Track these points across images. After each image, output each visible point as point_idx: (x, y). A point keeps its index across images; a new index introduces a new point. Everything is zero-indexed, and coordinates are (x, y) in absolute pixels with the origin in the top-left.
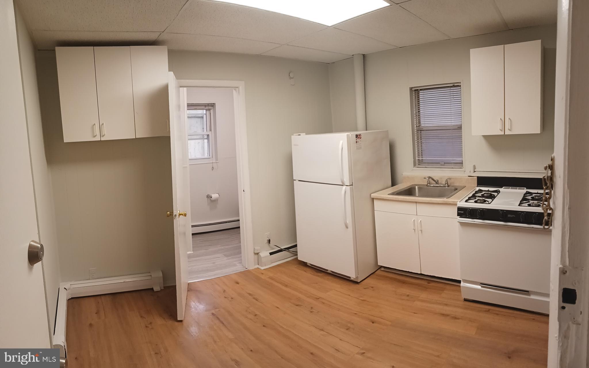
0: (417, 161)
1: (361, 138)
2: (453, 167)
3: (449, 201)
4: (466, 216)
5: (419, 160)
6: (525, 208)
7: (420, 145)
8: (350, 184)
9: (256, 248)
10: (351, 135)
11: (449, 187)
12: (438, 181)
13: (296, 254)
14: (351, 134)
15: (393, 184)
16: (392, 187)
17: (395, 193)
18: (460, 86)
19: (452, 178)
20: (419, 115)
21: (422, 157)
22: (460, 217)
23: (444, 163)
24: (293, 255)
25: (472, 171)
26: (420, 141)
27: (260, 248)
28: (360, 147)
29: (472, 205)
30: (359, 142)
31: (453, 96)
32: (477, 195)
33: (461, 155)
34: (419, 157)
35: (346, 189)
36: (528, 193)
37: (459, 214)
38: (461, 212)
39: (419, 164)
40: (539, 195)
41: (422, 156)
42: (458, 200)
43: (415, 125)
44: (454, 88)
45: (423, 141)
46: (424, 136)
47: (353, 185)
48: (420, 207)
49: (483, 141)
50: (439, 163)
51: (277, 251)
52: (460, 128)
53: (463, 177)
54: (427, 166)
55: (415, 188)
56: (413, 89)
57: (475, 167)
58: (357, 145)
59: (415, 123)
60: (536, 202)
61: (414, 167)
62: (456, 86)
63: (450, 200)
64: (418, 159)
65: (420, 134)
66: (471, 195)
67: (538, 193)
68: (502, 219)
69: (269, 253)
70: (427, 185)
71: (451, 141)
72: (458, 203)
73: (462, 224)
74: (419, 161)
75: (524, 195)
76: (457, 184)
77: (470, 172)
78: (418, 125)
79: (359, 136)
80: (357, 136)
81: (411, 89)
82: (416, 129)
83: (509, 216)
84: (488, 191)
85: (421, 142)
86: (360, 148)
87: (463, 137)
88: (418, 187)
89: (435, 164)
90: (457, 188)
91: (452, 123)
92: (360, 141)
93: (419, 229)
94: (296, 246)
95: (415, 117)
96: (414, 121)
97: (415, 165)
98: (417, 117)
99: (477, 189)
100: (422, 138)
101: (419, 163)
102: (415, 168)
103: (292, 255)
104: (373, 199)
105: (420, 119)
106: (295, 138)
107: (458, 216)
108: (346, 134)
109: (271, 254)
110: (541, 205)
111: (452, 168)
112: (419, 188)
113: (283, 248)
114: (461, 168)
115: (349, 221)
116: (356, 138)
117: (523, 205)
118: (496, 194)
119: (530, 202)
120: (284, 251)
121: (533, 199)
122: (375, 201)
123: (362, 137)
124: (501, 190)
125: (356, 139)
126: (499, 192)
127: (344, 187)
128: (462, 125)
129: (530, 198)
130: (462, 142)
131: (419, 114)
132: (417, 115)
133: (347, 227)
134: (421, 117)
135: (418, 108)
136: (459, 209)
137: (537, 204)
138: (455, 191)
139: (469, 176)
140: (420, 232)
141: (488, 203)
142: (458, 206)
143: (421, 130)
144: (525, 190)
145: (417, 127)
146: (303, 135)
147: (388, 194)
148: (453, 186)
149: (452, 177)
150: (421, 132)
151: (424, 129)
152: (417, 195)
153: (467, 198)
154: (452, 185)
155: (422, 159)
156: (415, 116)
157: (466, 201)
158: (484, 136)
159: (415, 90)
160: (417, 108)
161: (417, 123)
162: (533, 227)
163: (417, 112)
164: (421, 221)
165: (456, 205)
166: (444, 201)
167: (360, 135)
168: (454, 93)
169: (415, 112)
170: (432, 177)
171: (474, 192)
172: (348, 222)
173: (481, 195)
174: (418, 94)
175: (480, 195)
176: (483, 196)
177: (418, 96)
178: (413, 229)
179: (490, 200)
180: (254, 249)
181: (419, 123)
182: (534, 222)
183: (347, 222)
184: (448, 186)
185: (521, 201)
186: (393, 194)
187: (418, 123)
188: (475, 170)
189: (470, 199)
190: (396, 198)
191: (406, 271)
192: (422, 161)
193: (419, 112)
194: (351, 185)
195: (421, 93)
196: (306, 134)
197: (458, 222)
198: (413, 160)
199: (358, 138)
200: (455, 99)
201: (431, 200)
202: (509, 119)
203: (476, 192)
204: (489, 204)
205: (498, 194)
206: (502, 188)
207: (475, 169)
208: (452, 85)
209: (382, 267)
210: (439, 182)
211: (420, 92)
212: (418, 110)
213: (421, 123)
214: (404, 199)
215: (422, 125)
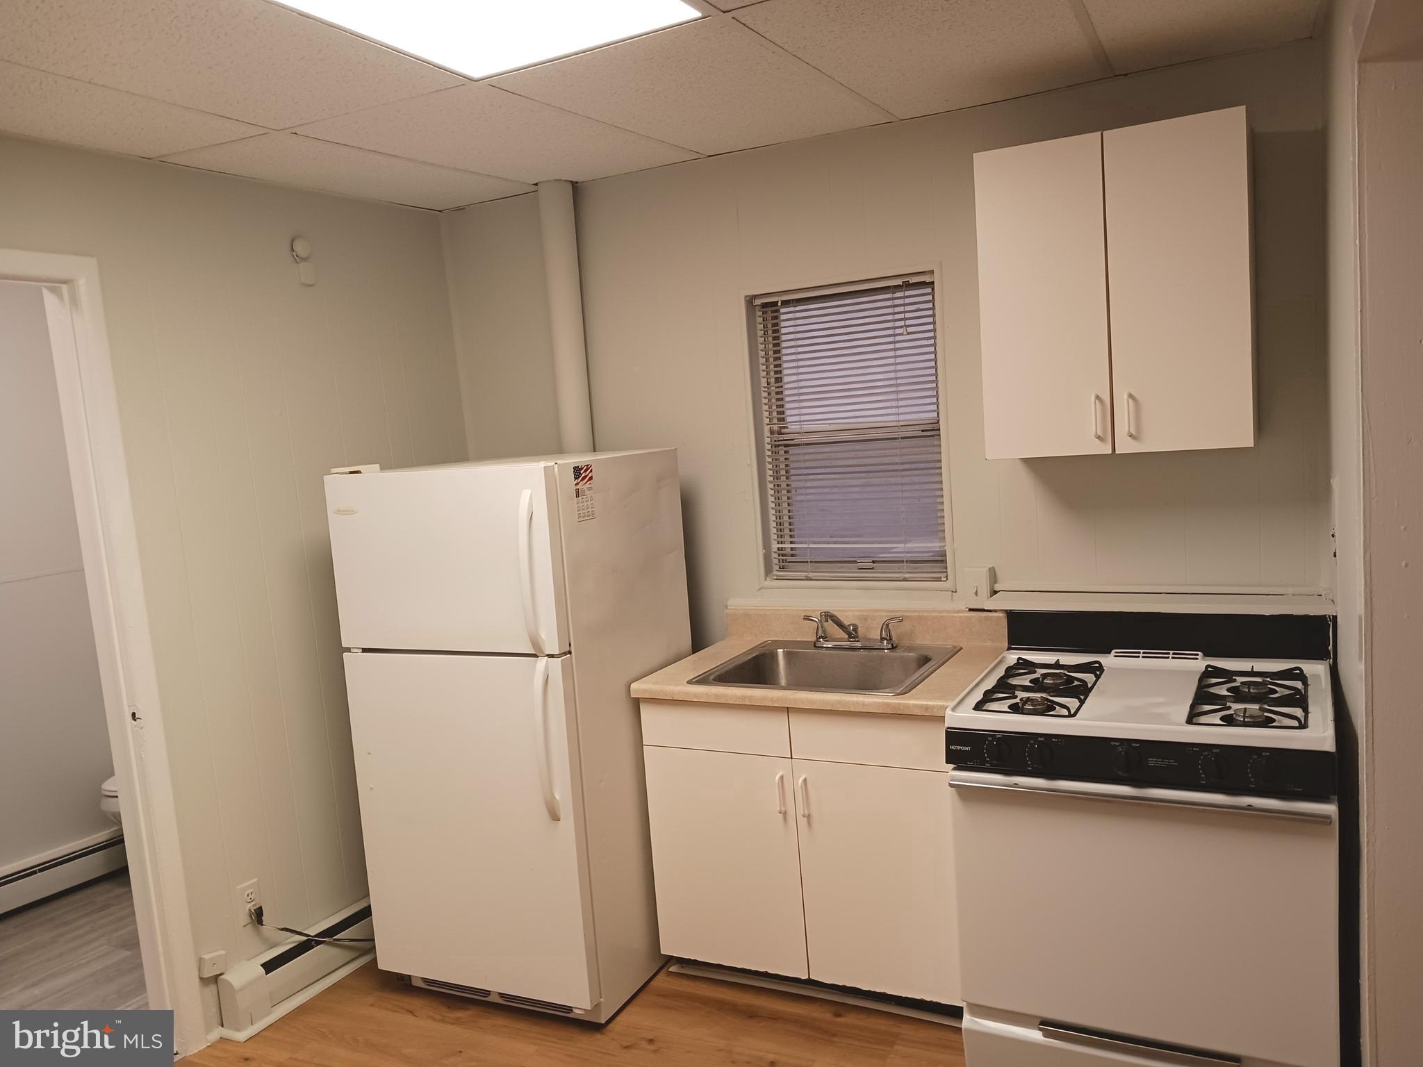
0: (776, 556)
1: (591, 478)
2: (907, 576)
3: (907, 706)
4: (983, 762)
5: (782, 553)
6: (1213, 733)
7: (785, 498)
8: (560, 650)
9: (207, 957)
10: (558, 468)
11: (897, 650)
12: (855, 629)
13: (367, 945)
14: (560, 466)
15: (699, 642)
16: (694, 653)
17: (712, 677)
18: (933, 283)
19: (906, 616)
20: (777, 393)
21: (791, 543)
22: (954, 769)
23: (873, 562)
24: (356, 955)
25: (985, 590)
26: (784, 485)
27: (222, 952)
28: (590, 510)
29: (1000, 720)
30: (587, 492)
31: (905, 319)
32: (1014, 681)
33: (936, 530)
34: (780, 540)
35: (547, 668)
36: (1210, 672)
37: (951, 757)
38: (959, 747)
39: (782, 568)
40: (1259, 679)
41: (791, 536)
42: (946, 704)
43: (767, 428)
44: (907, 293)
45: (794, 485)
46: (796, 465)
47: (570, 653)
48: (803, 728)
49: (1025, 481)
50: (855, 562)
51: (292, 948)
52: (932, 431)
53: (948, 612)
54: (811, 575)
55: (774, 656)
56: (758, 302)
57: (993, 576)
58: (580, 505)
59: (767, 421)
60: (1256, 707)
61: (766, 579)
62: (918, 283)
63: (912, 701)
64: (779, 549)
65: (782, 459)
66: (990, 684)
67: (1252, 673)
68: (1125, 775)
69: (261, 965)
70: (815, 643)
71: (899, 480)
72: (948, 712)
73: (965, 793)
74: (783, 555)
75: (1200, 680)
76: (926, 640)
77: (976, 593)
78: (775, 428)
79: (586, 471)
80: (577, 471)
81: (750, 300)
82: (768, 440)
83: (1152, 762)
84: (1057, 665)
85: (788, 485)
86: (589, 516)
87: (944, 464)
88: (784, 652)
89: (840, 565)
90: (929, 654)
91: (902, 417)
92: (590, 489)
93: (800, 812)
94: (366, 913)
95: (765, 398)
96: (762, 414)
97: (768, 571)
98: (774, 401)
99: (1012, 657)
100: (792, 472)
101: (782, 564)
102: (769, 583)
103: (348, 955)
104: (636, 703)
105: (782, 406)
106: (338, 486)
107: (947, 763)
108: (542, 464)
109: (269, 966)
110: (1274, 721)
111: (905, 580)
112: (788, 655)
113: (313, 931)
114: (939, 580)
115: (563, 794)
116: (576, 478)
117: (1203, 719)
118: (1089, 678)
119: (1229, 708)
120: (319, 943)
121: (1238, 695)
122: (645, 711)
123: (593, 474)
124: (1109, 661)
125: (577, 484)
126: (1101, 668)
127: (542, 662)
128: (938, 422)
129: (1223, 691)
130: (941, 482)
131: (780, 390)
132: (773, 394)
133: (555, 817)
134: (787, 399)
135: (776, 366)
136: (954, 737)
137: (1258, 717)
138: (920, 668)
139: (971, 610)
140: (803, 822)
141: (1065, 712)
142: (947, 725)
143: (786, 446)
144: (1199, 663)
145: (772, 432)
146: (371, 472)
147: (689, 682)
148: (910, 649)
149: (906, 614)
150: (786, 452)
151: (798, 439)
152: (783, 682)
153: (978, 696)
154: (906, 643)
155: (792, 549)
156: (765, 394)
157: (978, 707)
158: (1029, 462)
159: (764, 305)
160: (772, 367)
161: (771, 420)
162: (1250, 807)
163: (773, 380)
164: (805, 780)
165: (942, 719)
166: (888, 705)
167: (588, 467)
168: (907, 308)
169: (764, 382)
170: (835, 613)
171: (1000, 672)
172: (557, 797)
173: (1031, 682)
174: (776, 318)
175: (1025, 681)
176: (1037, 685)
177: (776, 325)
178: (780, 813)
179: (1073, 703)
180: (200, 962)
181: (779, 420)
182: (1253, 786)
183: (554, 797)
184: (894, 648)
185: (1192, 707)
186: (702, 680)
187: (775, 421)
188: (997, 587)
189: (988, 697)
190: (716, 696)
191: (756, 973)
192: (792, 555)
193: (778, 380)
194: (565, 654)
195: (786, 313)
196: (382, 469)
197: (951, 785)
198: (761, 552)
199: (582, 480)
200: (910, 330)
201: (839, 702)
202: (1131, 396)
203: (1008, 669)
204: (1070, 716)
205: (1098, 677)
206: (1110, 653)
207: (995, 582)
208: (899, 282)
209: (670, 960)
210: (861, 631)
211: (782, 310)
212: (776, 373)
213: (789, 419)
214: (744, 697)
215: (793, 428)
